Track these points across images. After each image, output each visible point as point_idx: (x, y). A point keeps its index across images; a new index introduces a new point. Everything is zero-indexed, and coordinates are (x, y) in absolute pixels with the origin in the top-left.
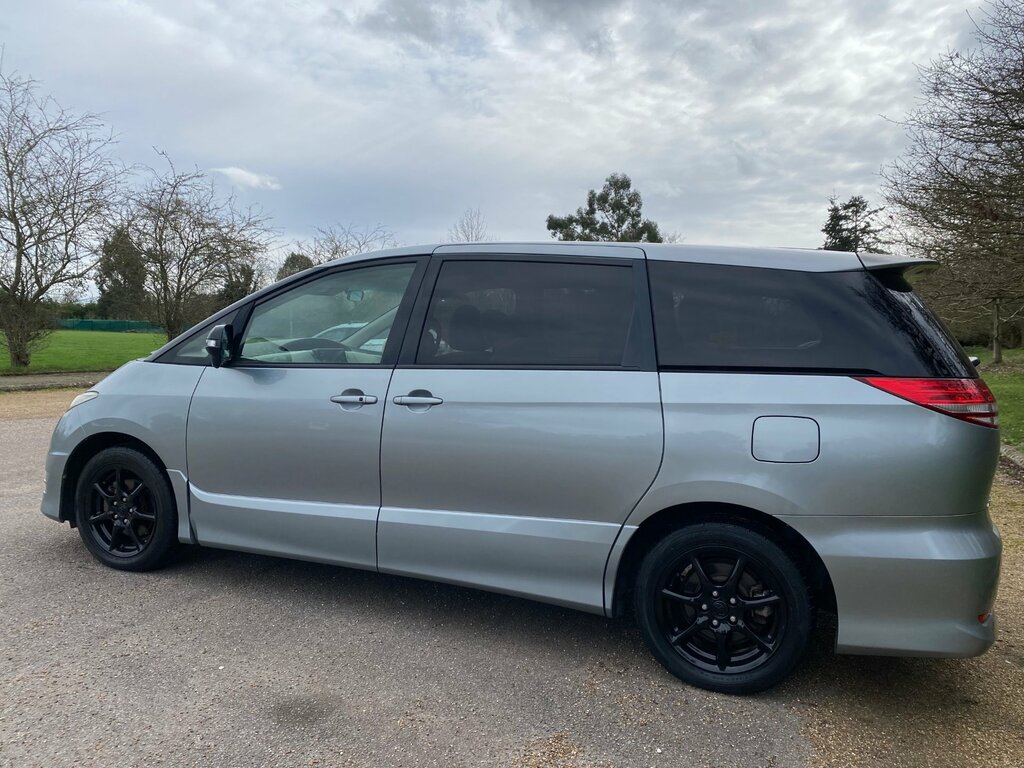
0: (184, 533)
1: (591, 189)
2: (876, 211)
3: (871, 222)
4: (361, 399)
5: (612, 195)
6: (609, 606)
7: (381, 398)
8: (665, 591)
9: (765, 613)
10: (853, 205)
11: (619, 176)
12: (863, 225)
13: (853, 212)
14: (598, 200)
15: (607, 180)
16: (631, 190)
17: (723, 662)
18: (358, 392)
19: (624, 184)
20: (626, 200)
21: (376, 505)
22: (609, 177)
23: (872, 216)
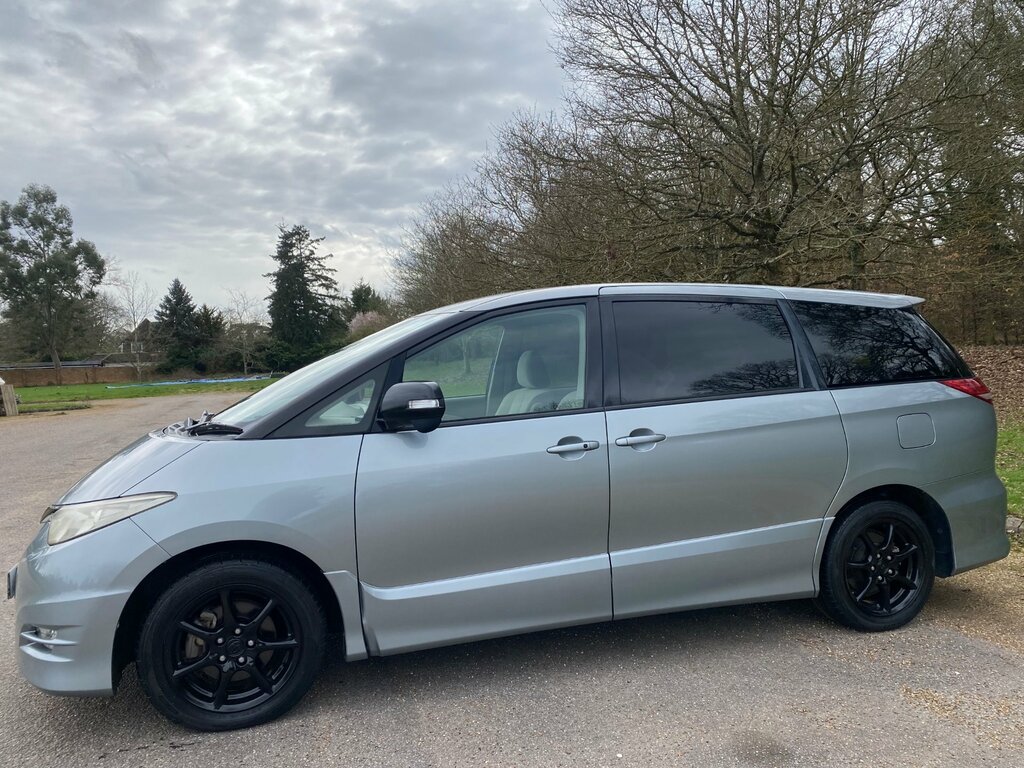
0: (356, 649)
2: (318, 240)
3: (315, 251)
4: (585, 446)
5: (32, 208)
6: (818, 589)
7: (602, 443)
10: (299, 234)
11: (41, 188)
12: (307, 253)
13: (296, 240)
14: (14, 213)
15: (24, 191)
16: (58, 204)
19: (47, 197)
20: (51, 216)
22: (26, 187)
23: (314, 244)
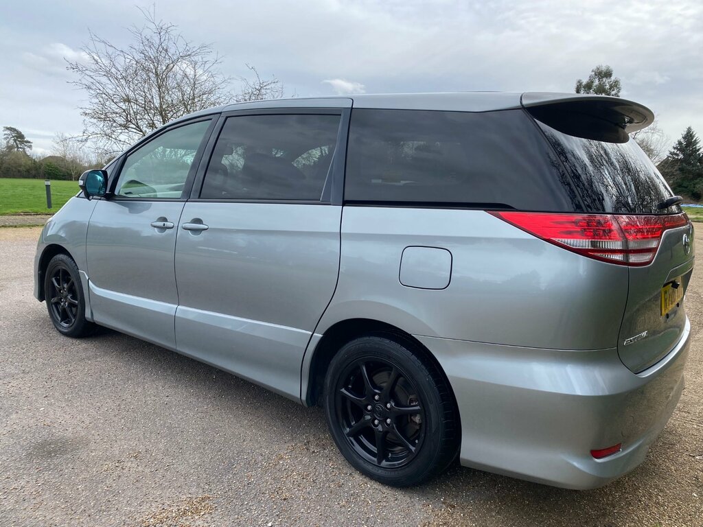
0: (88, 315)
1: (579, 79)
4: (164, 225)
5: (596, 82)
6: (304, 398)
7: (176, 225)
8: (343, 390)
9: (417, 419)
11: (604, 69)
14: (584, 87)
15: (593, 71)
16: (613, 78)
17: (382, 456)
18: (165, 219)
19: (608, 74)
20: (608, 87)
21: (176, 304)
22: (595, 68)
